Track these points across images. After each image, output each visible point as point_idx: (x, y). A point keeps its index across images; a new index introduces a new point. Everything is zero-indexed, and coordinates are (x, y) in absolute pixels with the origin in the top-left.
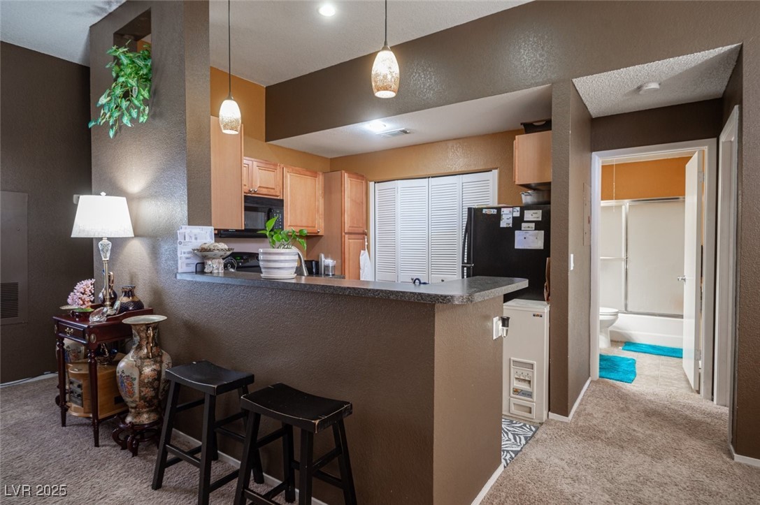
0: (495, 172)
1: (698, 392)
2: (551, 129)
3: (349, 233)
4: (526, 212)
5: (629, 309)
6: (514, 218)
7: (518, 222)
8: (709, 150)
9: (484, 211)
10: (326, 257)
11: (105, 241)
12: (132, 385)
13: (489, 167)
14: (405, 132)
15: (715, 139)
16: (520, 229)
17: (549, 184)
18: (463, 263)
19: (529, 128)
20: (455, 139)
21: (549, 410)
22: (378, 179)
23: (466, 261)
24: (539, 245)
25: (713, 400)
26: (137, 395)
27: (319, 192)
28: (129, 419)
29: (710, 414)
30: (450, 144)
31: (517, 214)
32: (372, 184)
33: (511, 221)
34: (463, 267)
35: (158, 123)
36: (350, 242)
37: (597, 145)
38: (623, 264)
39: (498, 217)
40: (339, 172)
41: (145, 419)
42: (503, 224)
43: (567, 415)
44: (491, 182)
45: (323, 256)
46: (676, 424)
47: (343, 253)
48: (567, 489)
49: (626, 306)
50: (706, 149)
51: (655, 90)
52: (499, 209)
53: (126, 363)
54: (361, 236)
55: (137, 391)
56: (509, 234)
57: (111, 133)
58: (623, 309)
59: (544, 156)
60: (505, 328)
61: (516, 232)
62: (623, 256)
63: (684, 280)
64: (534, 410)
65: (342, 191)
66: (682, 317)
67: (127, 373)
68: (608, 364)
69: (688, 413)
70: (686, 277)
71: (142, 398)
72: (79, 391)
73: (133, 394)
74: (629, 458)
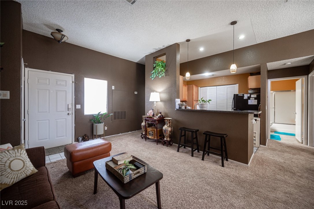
0: (238, 85)
1: (302, 143)
2: (260, 75)
3: (194, 100)
4: (251, 95)
5: (276, 122)
6: (248, 97)
7: (249, 98)
8: (305, 78)
9: (239, 95)
10: (188, 106)
11: (155, 102)
12: (168, 132)
13: (236, 83)
14: (213, 75)
15: (307, 76)
16: (250, 99)
17: (260, 88)
18: (232, 108)
19: (252, 74)
20: (225, 76)
21: (260, 144)
22: (201, 86)
23: (233, 107)
24: (256, 103)
25: (307, 145)
26: (168, 134)
27: (186, 90)
28: (165, 139)
29: (307, 148)
30: (223, 77)
31: (249, 96)
32: (199, 88)
33: (247, 97)
34: (232, 109)
35: (167, 77)
36: (195, 103)
37: (269, 78)
38: (273, 109)
39: (243, 96)
40: (192, 85)
41: (168, 139)
42: (245, 98)
43: (266, 145)
44: (236, 87)
45: (187, 106)
46: (297, 149)
47: (193, 105)
48: (273, 158)
49: (274, 121)
50: (304, 78)
51: (290, 64)
52: (243, 95)
53: (165, 127)
54: (197, 101)
55: (168, 133)
56: (247, 100)
57: (152, 79)
58: (274, 122)
59: (258, 81)
60: (256, 122)
61: (249, 100)
62: (273, 107)
63: (296, 113)
64: (256, 144)
65: (193, 90)
66: (295, 125)
67: (167, 129)
68: (272, 137)
69: (300, 147)
70: (297, 113)
71: (169, 135)
72: (152, 133)
73: (167, 134)
74: (286, 154)
